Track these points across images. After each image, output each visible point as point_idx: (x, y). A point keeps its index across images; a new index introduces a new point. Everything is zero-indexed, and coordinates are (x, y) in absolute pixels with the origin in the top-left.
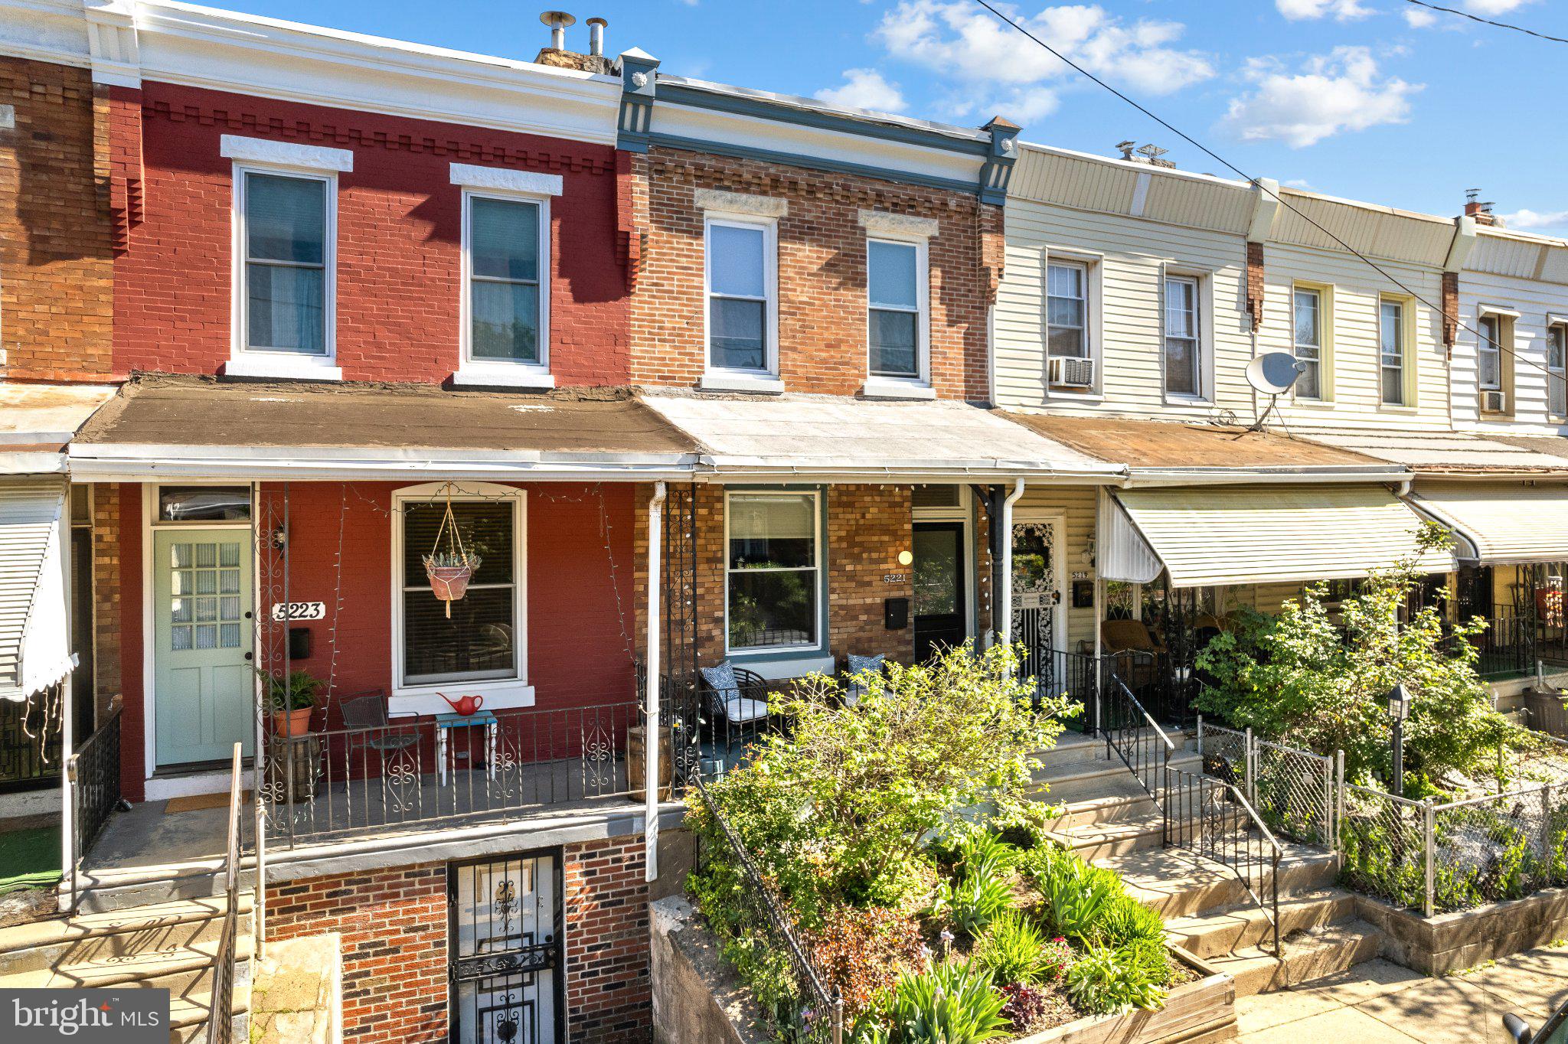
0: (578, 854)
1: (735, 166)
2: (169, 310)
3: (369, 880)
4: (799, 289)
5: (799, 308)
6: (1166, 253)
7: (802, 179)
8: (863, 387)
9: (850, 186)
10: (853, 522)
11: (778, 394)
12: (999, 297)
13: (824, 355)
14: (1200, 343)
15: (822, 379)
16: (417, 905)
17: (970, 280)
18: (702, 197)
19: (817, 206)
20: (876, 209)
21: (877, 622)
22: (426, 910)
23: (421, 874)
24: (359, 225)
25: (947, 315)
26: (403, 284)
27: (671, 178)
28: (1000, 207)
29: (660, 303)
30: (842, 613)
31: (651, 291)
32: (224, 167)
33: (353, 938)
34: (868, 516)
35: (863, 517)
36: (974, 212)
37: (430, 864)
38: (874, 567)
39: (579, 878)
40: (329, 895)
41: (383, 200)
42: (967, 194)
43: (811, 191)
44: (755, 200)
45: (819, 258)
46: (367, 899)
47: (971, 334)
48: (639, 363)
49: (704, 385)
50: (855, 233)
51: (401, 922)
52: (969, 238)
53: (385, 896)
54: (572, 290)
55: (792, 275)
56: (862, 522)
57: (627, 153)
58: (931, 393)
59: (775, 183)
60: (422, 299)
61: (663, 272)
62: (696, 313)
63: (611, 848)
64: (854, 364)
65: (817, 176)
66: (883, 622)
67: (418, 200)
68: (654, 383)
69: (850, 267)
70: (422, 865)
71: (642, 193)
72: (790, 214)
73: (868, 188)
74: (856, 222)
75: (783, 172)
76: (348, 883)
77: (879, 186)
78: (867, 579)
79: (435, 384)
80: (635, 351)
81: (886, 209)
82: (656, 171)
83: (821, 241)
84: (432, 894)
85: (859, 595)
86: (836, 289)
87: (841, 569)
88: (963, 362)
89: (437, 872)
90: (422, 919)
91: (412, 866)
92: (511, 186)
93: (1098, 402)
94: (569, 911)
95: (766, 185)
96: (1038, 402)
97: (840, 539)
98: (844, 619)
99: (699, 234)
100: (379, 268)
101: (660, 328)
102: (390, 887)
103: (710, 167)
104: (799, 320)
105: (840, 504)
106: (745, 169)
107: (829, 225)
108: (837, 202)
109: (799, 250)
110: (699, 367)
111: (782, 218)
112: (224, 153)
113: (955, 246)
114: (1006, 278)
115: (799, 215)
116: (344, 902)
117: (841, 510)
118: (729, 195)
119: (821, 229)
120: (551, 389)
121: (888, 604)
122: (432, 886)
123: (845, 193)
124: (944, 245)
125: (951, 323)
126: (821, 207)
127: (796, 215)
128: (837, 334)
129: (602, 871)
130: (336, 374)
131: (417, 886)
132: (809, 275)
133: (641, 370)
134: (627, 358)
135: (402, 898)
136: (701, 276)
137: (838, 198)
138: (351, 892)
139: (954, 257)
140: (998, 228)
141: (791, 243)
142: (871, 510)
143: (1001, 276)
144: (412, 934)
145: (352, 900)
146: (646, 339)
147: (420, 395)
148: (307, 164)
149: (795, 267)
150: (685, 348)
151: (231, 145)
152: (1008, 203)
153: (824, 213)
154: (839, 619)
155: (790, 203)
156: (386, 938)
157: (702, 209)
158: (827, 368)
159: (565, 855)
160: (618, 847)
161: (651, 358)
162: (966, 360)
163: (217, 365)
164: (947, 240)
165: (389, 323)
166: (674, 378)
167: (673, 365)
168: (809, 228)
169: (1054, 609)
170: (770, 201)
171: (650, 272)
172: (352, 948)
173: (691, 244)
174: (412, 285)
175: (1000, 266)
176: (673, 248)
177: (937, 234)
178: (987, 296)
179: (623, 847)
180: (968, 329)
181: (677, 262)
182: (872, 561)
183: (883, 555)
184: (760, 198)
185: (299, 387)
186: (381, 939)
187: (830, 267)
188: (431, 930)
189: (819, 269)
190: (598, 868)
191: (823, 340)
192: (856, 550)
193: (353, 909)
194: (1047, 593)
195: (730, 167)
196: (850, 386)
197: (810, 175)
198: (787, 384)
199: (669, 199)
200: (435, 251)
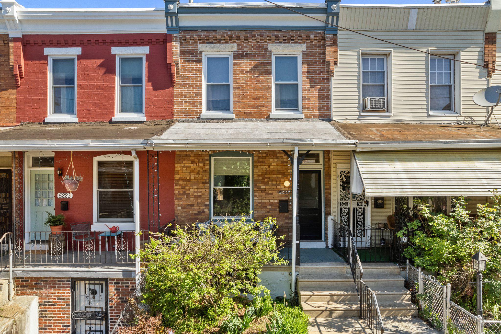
0: (113, 282)
1: (214, 34)
2: (30, 103)
3: (47, 281)
4: (241, 78)
5: (241, 86)
6: (431, 45)
7: (242, 35)
8: (269, 115)
9: (263, 35)
10: (265, 169)
11: (232, 119)
12: (335, 73)
13: (252, 103)
14: (455, 86)
15: (251, 113)
16: (61, 291)
17: (321, 68)
18: (201, 47)
19: (250, 45)
20: (276, 43)
21: (276, 210)
22: (64, 293)
23: (63, 281)
24: (83, 71)
25: (310, 83)
26: (97, 89)
27: (189, 42)
28: (336, 35)
29: (185, 88)
30: (260, 205)
31: (182, 84)
32: (45, 58)
33: (42, 299)
34: (271, 167)
35: (269, 167)
36: (323, 38)
37: (65, 278)
38: (274, 187)
39: (113, 291)
40: (35, 284)
41: (90, 62)
42: (320, 31)
43: (246, 39)
44: (222, 46)
45: (250, 65)
46: (46, 287)
47: (322, 90)
48: (177, 111)
49: (201, 118)
50: (267, 54)
51: (56, 296)
52: (321, 50)
53: (52, 287)
54: (152, 87)
55: (238, 73)
56: (268, 169)
57: (170, 35)
58: (303, 116)
59: (231, 38)
60: (102, 94)
61: (186, 77)
62: (199, 91)
63: (125, 282)
64: (265, 106)
65: (249, 33)
66: (278, 210)
67: (101, 61)
68: (183, 118)
69: (264, 67)
70: (63, 278)
71: (176, 48)
72: (238, 49)
73: (271, 34)
74: (267, 49)
75: (234, 33)
76: (41, 281)
77: (276, 33)
78: (270, 192)
79: (106, 122)
80: (175, 106)
81: (281, 42)
82: (183, 40)
83: (251, 58)
84: (66, 288)
85: (267, 198)
86: (257, 77)
87: (259, 188)
88: (318, 102)
89: (67, 281)
90: (63, 296)
91: (60, 278)
92: (131, 52)
93: (390, 116)
94: (110, 301)
95: (227, 39)
96: (356, 118)
97: (259, 176)
98: (260, 207)
99: (200, 61)
100: (89, 85)
101: (185, 97)
102: (53, 284)
103: (204, 35)
104: (241, 90)
105: (259, 162)
106: (218, 34)
107: (255, 51)
108: (258, 42)
109: (242, 63)
110: (200, 111)
111: (234, 51)
112: (45, 53)
113: (314, 54)
114: (339, 65)
115: (242, 49)
116: (40, 287)
117: (259, 164)
118: (212, 45)
119: (251, 54)
120: (145, 121)
121: (281, 202)
122: (66, 286)
123: (261, 38)
124: (309, 54)
125: (312, 87)
126: (251, 45)
127: (240, 49)
128: (258, 95)
129: (122, 290)
130: (76, 120)
131: (61, 285)
132: (246, 72)
133: (178, 113)
134: (172, 109)
135: (57, 288)
136: (201, 77)
137: (259, 40)
138: (41, 284)
139: (314, 58)
140: (335, 43)
141: (238, 60)
142: (273, 164)
143: (336, 64)
144: (59, 300)
145: (42, 286)
146: (179, 102)
147: (102, 126)
148: (68, 54)
149: (240, 70)
150: (194, 104)
151: (47, 51)
152: (339, 33)
153: (252, 47)
154: (258, 207)
155: (238, 45)
156: (52, 300)
157: (201, 52)
158: (253, 108)
159: (109, 282)
160: (128, 282)
161: (181, 109)
162: (319, 101)
163: (43, 119)
164: (310, 52)
165: (92, 102)
166: (190, 115)
167: (190, 111)
168: (246, 54)
169: (365, 209)
170: (230, 45)
171: (181, 77)
172: (41, 302)
173: (197, 65)
174: (99, 89)
175: (335, 60)
176: (190, 68)
177: (305, 50)
178: (330, 73)
179: (129, 282)
180: (321, 88)
181: (192, 72)
182: (273, 185)
183: (278, 183)
184: (225, 45)
185: (65, 125)
186: (50, 300)
187: (255, 68)
188: (65, 300)
189: (250, 70)
190: (120, 288)
191: (252, 97)
192: (266, 180)
193: (42, 289)
194: (361, 201)
195: (211, 34)
196: (264, 115)
197: (245, 33)
198: (236, 115)
199: (188, 50)
200: (107, 77)
